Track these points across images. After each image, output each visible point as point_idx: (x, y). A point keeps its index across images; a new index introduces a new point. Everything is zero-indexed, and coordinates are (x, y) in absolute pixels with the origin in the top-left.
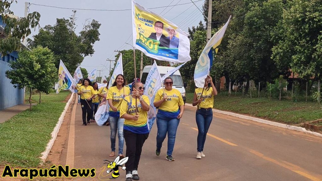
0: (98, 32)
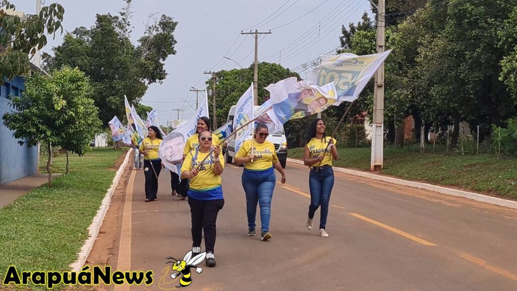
0: (173, 39)
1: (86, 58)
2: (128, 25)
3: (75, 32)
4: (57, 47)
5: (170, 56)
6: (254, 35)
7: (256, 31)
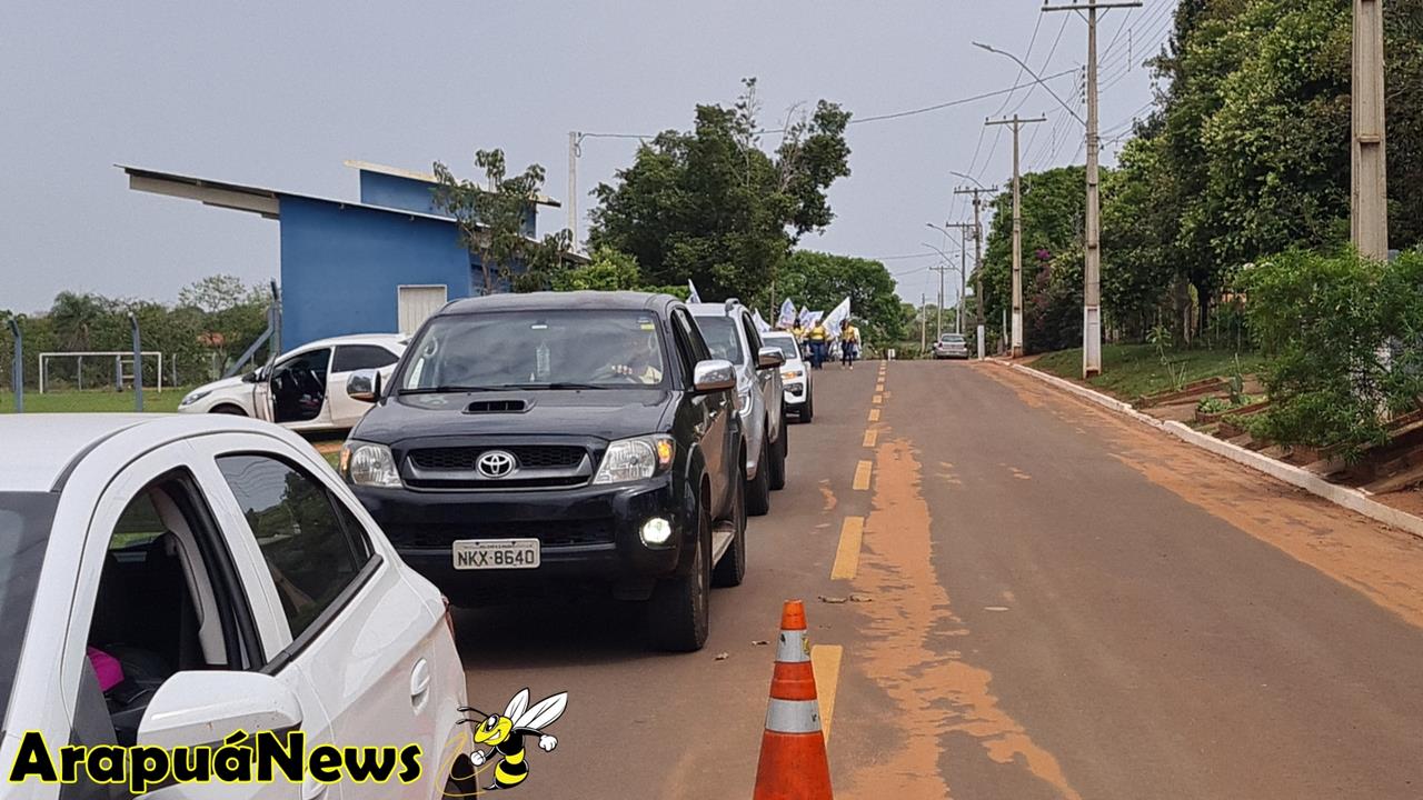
0: (844, 145)
1: (676, 192)
2: (753, 127)
3: (657, 142)
4: (624, 170)
5: (839, 180)
6: (1012, 125)
7: (1016, 116)
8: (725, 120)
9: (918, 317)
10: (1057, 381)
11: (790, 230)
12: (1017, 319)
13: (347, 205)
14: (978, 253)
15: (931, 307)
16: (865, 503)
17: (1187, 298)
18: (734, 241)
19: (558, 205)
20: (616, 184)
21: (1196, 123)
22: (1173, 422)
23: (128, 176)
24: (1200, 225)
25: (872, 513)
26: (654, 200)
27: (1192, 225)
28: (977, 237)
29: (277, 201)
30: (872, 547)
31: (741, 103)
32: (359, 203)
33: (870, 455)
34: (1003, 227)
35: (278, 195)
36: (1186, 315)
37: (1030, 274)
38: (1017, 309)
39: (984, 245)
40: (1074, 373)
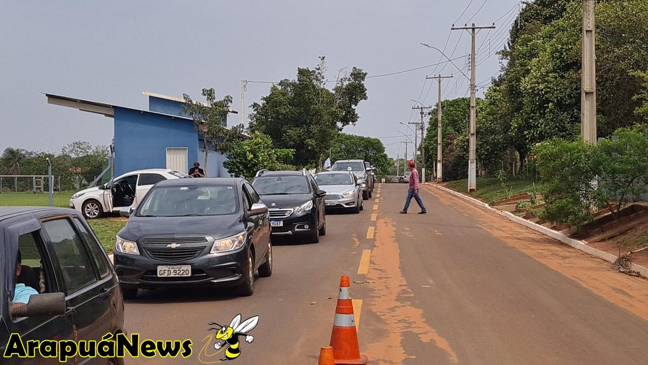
0: (364, 87)
1: (288, 107)
2: (323, 78)
3: (280, 84)
4: (265, 97)
5: (362, 102)
6: (438, 79)
7: (440, 75)
8: (311, 75)
9: (395, 164)
10: (456, 193)
11: (339, 124)
12: (439, 166)
13: (144, 112)
14: (423, 136)
15: (402, 160)
16: (372, 244)
17: (514, 157)
18: (315, 129)
19: (237, 113)
20: (261, 103)
21: (518, 80)
22: (506, 212)
23: (47, 97)
24: (520, 125)
25: (375, 248)
26: (278, 110)
27: (516, 125)
28: (422, 129)
29: (113, 109)
30: (375, 261)
31: (318, 67)
32: (148, 111)
33: (374, 224)
34: (434, 124)
35: (114, 107)
36: (514, 165)
37: (446, 146)
38: (439, 161)
39: (425, 132)
40: (465, 191)
